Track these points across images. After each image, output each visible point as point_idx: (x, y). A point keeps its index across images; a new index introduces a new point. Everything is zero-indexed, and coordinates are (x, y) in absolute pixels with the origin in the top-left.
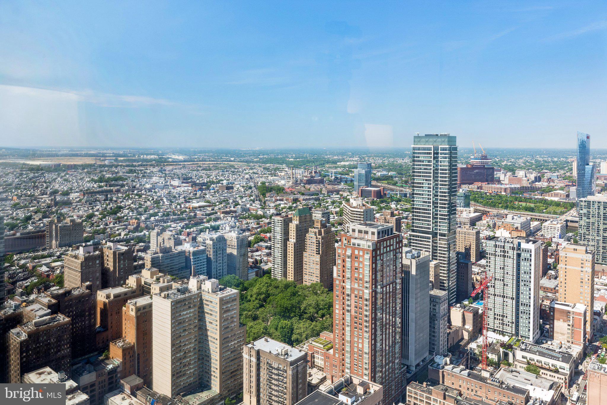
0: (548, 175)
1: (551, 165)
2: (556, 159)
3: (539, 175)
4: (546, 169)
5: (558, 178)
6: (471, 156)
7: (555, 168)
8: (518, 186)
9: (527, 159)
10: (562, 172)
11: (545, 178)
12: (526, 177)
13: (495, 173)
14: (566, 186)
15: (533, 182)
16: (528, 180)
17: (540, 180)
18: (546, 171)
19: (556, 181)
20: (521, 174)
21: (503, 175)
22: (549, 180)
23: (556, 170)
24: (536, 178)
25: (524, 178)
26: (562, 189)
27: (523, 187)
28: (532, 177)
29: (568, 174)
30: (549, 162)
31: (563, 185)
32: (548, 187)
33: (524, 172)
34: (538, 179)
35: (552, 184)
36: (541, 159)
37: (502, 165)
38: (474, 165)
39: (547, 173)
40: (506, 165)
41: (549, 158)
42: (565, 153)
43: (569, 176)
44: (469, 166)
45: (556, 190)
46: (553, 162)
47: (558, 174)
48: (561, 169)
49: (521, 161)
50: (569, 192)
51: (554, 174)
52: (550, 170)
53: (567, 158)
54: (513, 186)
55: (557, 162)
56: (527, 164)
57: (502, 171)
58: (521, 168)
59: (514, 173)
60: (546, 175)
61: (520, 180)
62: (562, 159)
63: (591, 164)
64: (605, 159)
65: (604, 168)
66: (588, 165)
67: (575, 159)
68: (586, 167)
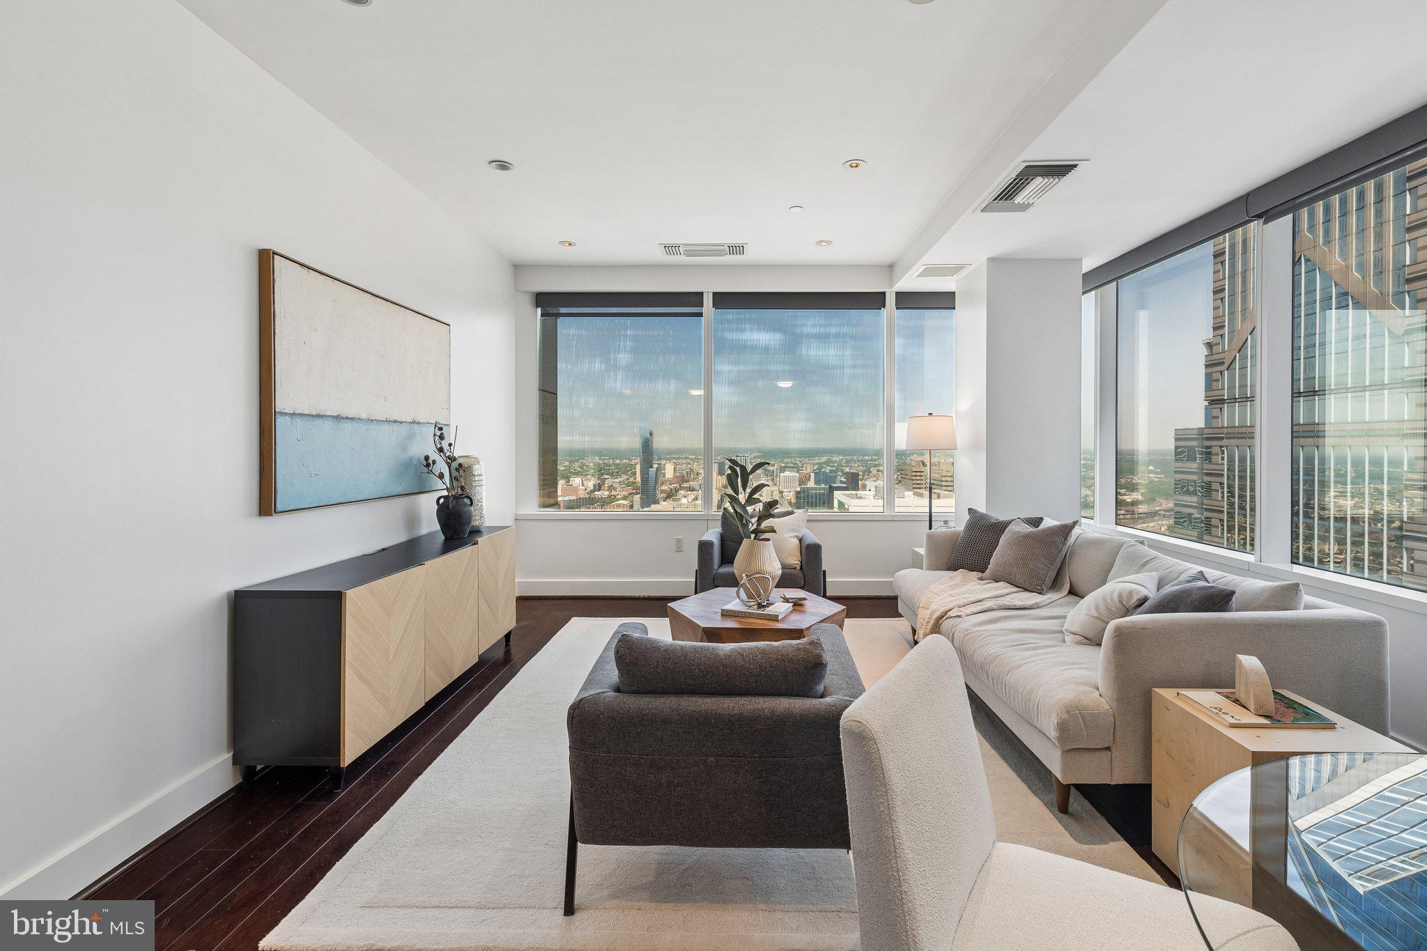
0: (608, 482)
1: (612, 469)
2: (618, 461)
3: (598, 482)
4: (608, 474)
5: (620, 485)
7: (617, 473)
8: (574, 498)
9: (584, 462)
10: (624, 477)
11: (606, 485)
12: (583, 485)
14: (630, 494)
15: (592, 492)
16: (586, 490)
17: (599, 490)
18: (607, 477)
19: (619, 489)
20: (576, 481)
22: (611, 488)
23: (618, 475)
24: (594, 485)
25: (581, 487)
26: (625, 498)
27: (580, 499)
28: (590, 484)
29: (632, 479)
30: (610, 465)
31: (625, 493)
32: (609, 496)
33: (580, 479)
34: (599, 487)
35: (613, 493)
36: (601, 462)
41: (611, 460)
42: (629, 453)
43: (633, 482)
45: (618, 500)
46: (615, 464)
47: (621, 479)
48: (625, 473)
49: (577, 464)
50: (632, 502)
52: (612, 474)
53: (630, 460)
54: (567, 498)
55: (619, 464)
56: (585, 468)
58: (577, 474)
59: (568, 482)
61: (576, 490)
62: (625, 461)
63: (655, 466)
64: (669, 459)
65: (669, 471)
66: (652, 467)
67: (638, 460)
68: (650, 469)
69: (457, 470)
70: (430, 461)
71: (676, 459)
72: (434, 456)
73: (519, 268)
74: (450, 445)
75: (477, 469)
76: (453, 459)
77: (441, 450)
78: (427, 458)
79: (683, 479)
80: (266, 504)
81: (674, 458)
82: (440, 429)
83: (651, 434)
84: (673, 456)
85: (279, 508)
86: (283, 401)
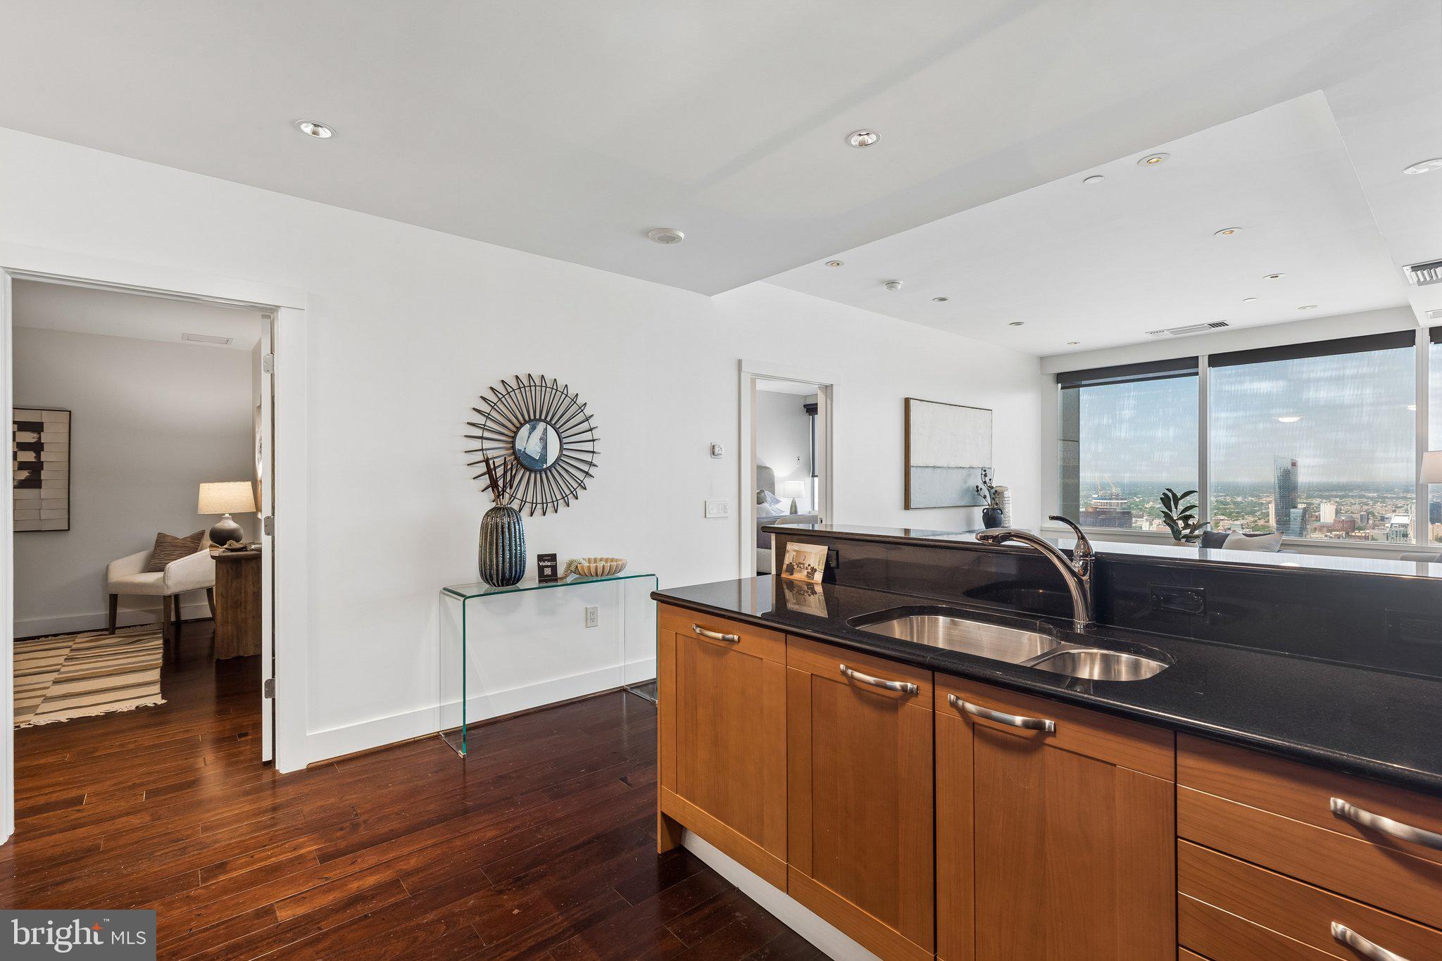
1: (1230, 508)
2: (1239, 499)
4: (1223, 515)
5: (1243, 528)
6: (1094, 494)
10: (1251, 519)
13: (1134, 519)
18: (1222, 517)
21: (1148, 523)
29: (1261, 522)
37: (1146, 508)
38: (1097, 508)
39: (1222, 520)
40: (1152, 508)
41: (1228, 498)
42: (1256, 490)
43: (1262, 525)
44: (1090, 510)
46: (1235, 503)
47: (1243, 522)
48: (1252, 513)
51: (1236, 522)
52: (1230, 515)
53: (1259, 497)
55: (1241, 503)
57: (1145, 518)
60: (1221, 523)
62: (1250, 498)
63: (1300, 506)
64: (1328, 498)
65: (1327, 512)
66: (1296, 507)
67: (1272, 498)
68: (1292, 510)
69: (994, 494)
70: (979, 489)
71: (1341, 497)
72: (981, 486)
73: (1043, 359)
74: (990, 480)
75: (1006, 494)
76: (992, 488)
77: (985, 482)
78: (977, 487)
79: (1351, 527)
80: (907, 506)
81: (1336, 497)
82: (985, 471)
83: (1294, 464)
84: (1334, 493)
85: (912, 507)
86: (913, 462)
